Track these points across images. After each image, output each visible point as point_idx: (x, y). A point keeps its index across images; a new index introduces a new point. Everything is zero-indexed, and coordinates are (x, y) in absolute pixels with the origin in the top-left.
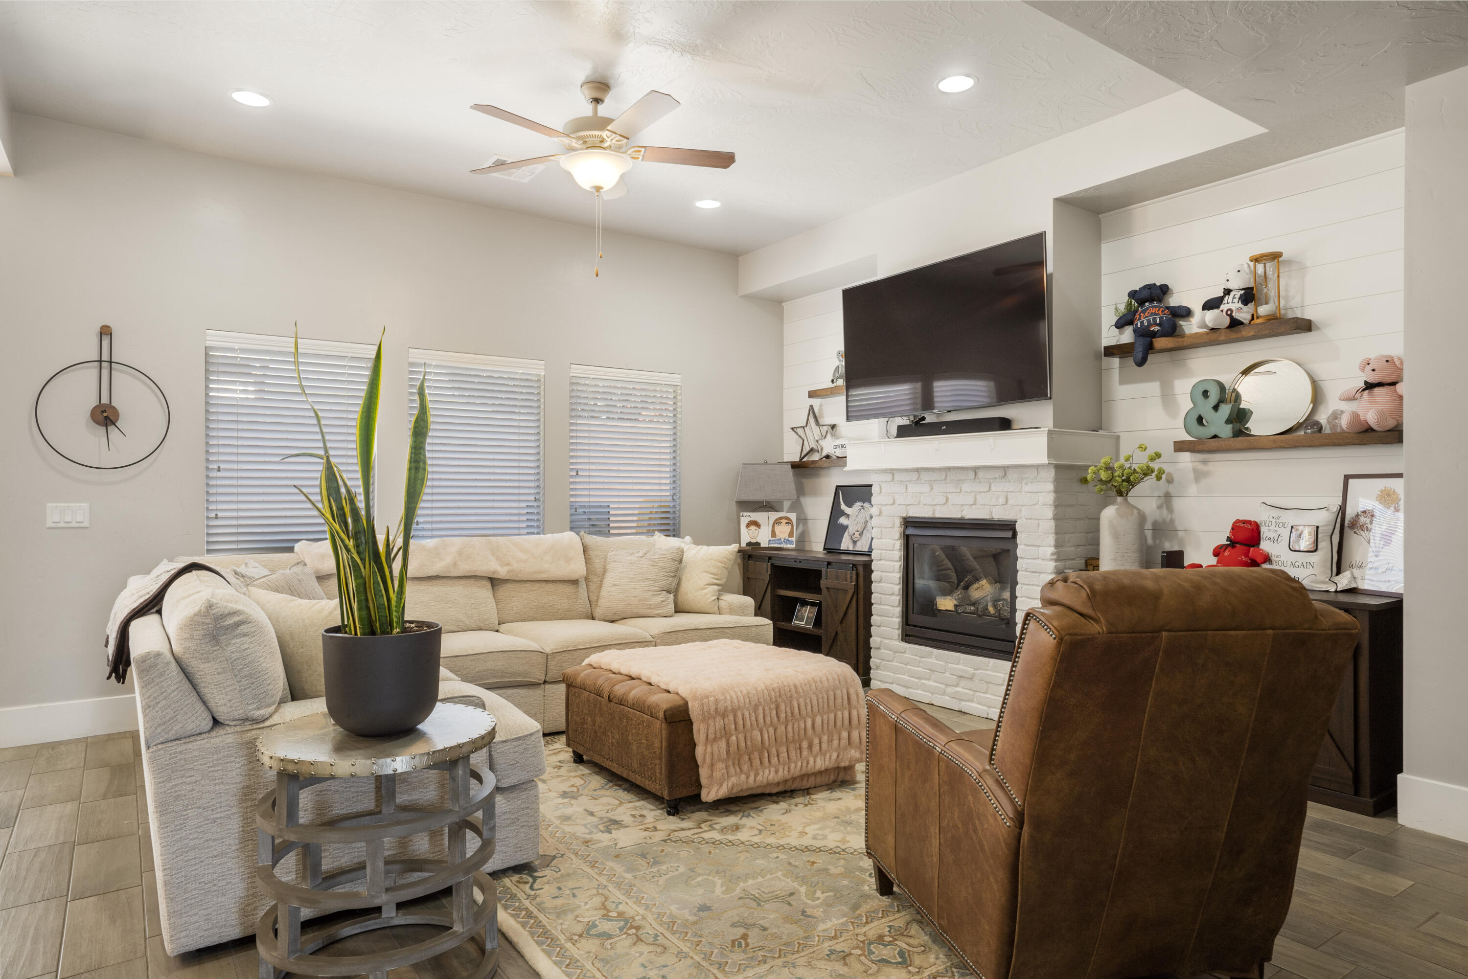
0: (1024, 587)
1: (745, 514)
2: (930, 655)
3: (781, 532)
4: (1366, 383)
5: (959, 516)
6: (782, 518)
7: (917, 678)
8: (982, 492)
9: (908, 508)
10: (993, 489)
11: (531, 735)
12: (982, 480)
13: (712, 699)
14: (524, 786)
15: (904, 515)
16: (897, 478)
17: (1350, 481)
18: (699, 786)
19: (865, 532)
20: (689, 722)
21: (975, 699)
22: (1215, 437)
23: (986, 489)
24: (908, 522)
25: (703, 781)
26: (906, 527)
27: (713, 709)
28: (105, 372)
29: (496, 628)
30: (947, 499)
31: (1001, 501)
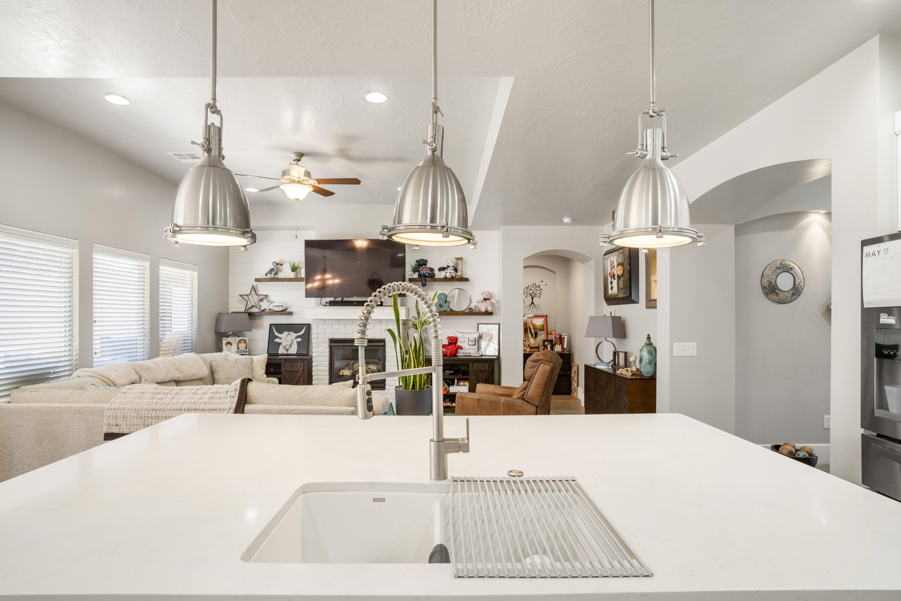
1: (225, 338)
3: (241, 347)
4: (484, 298)
6: (241, 340)
9: (333, 334)
10: (375, 327)
15: (331, 338)
16: (327, 323)
17: (479, 325)
19: (292, 345)
22: (445, 311)
26: (331, 343)
31: (379, 332)
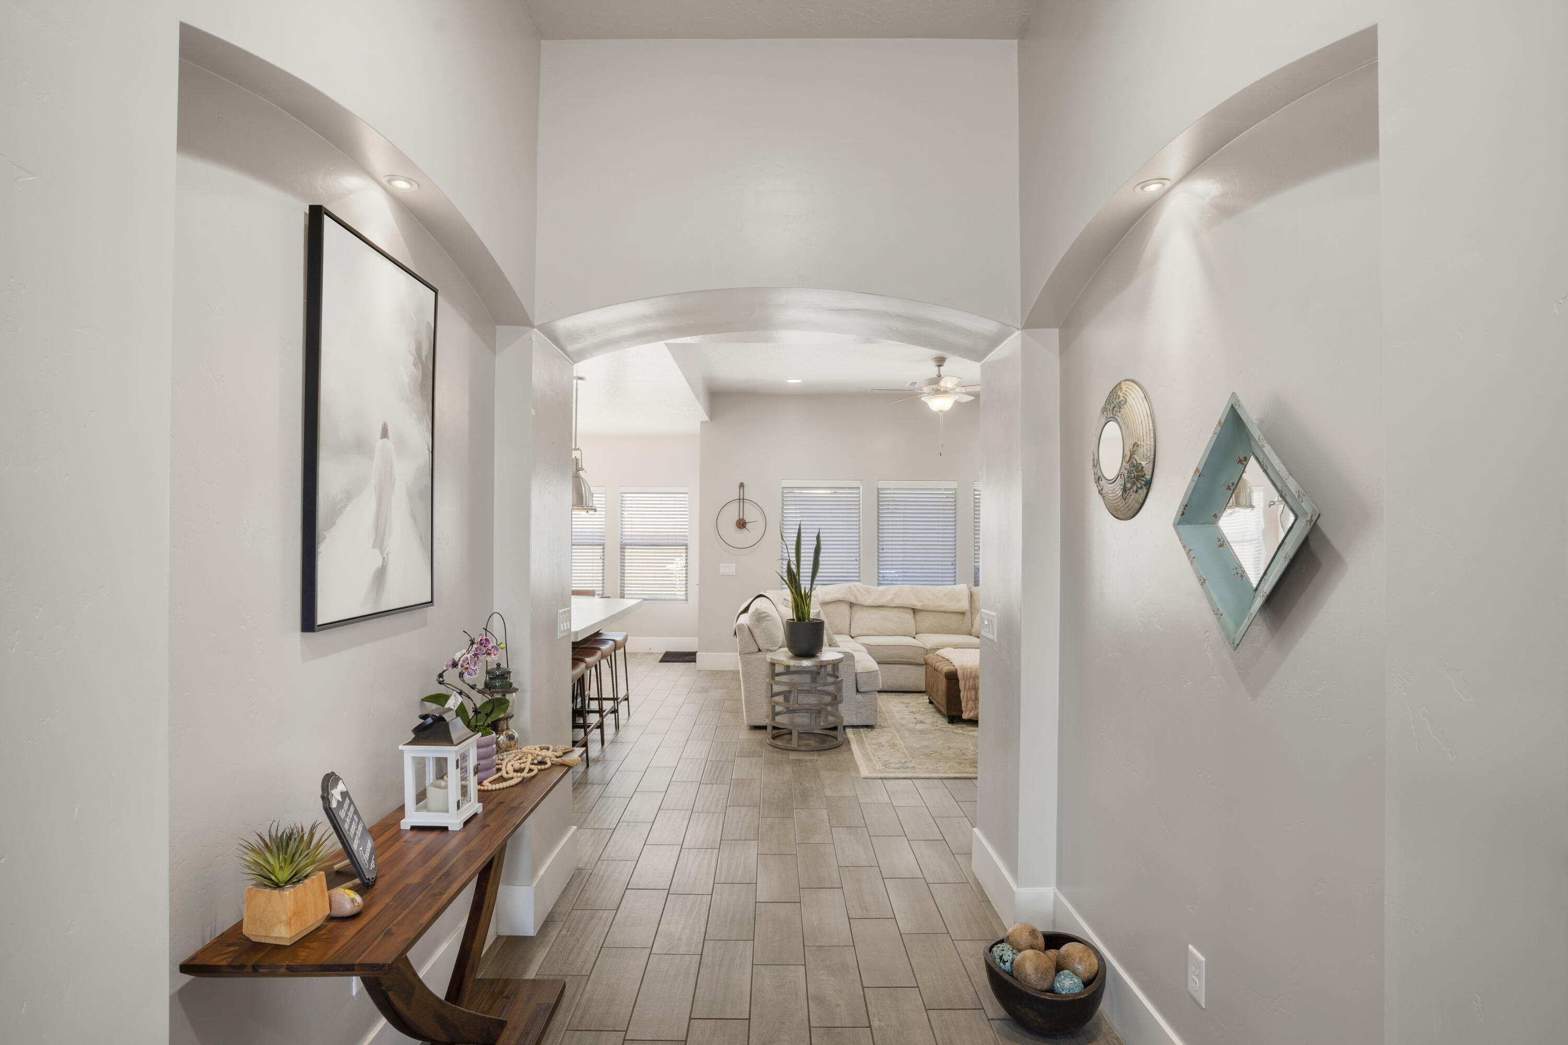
11: (873, 672)
13: (969, 670)
14: (870, 693)
18: (962, 712)
20: (957, 680)
25: (963, 709)
27: (969, 675)
28: (741, 504)
29: (914, 636)
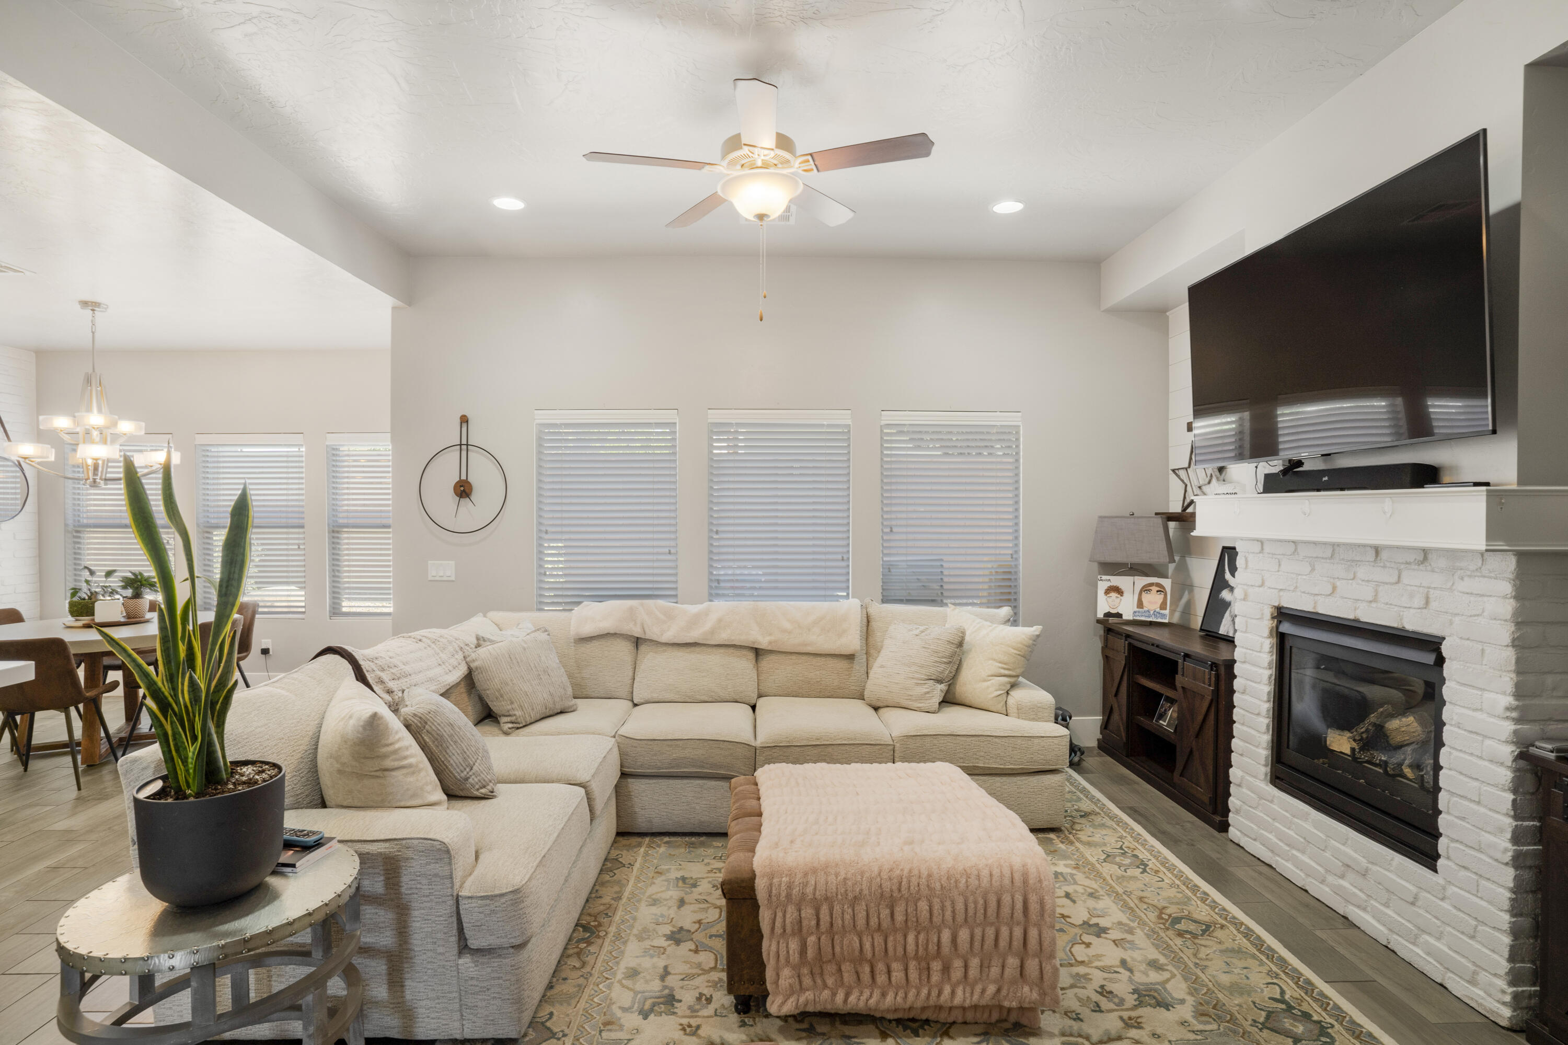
0: (1455, 753)
2: (1305, 817)
5: (1351, 616)
7: (1288, 845)
8: (1387, 584)
9: (1281, 593)
10: (1405, 579)
12: (1388, 564)
15: (1276, 604)
16: (1267, 549)
18: (765, 991)
20: (756, 902)
21: (1369, 909)
23: (1395, 579)
24: (1282, 614)
26: (1280, 622)
28: (464, 453)
30: (1334, 588)
31: (1418, 601)
